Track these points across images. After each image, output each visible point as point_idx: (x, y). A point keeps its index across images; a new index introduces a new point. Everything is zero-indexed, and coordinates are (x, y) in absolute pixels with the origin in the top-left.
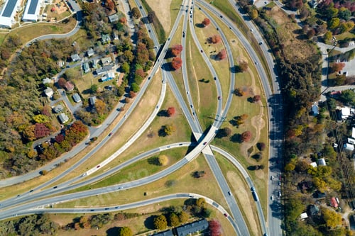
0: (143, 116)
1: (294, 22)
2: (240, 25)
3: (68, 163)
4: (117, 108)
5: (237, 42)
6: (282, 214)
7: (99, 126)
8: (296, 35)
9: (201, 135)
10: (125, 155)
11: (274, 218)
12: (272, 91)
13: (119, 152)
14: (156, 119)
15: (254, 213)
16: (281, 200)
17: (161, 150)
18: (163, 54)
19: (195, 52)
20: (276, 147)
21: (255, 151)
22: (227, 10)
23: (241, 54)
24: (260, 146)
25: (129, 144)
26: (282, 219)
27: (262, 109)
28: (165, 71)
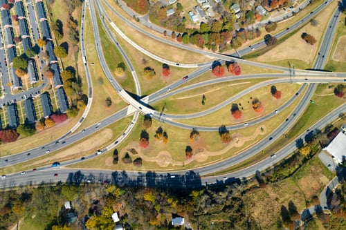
0: (162, 53)
1: (307, 203)
2: (289, 137)
3: (119, 8)
4: (167, 30)
5: (263, 134)
6: (71, 183)
7: (149, 21)
8: (286, 205)
9: (147, 103)
10: (127, 45)
11: (68, 175)
12: (205, 176)
13: (129, 41)
14: (160, 63)
15: (73, 155)
16: (85, 183)
17: (132, 72)
18: (229, 59)
19: (238, 88)
20: (138, 179)
21: (133, 157)
22: (307, 120)
23: (248, 139)
24: (138, 161)
25: (136, 46)
26: (67, 182)
27: (180, 164)
28: (211, 64)
